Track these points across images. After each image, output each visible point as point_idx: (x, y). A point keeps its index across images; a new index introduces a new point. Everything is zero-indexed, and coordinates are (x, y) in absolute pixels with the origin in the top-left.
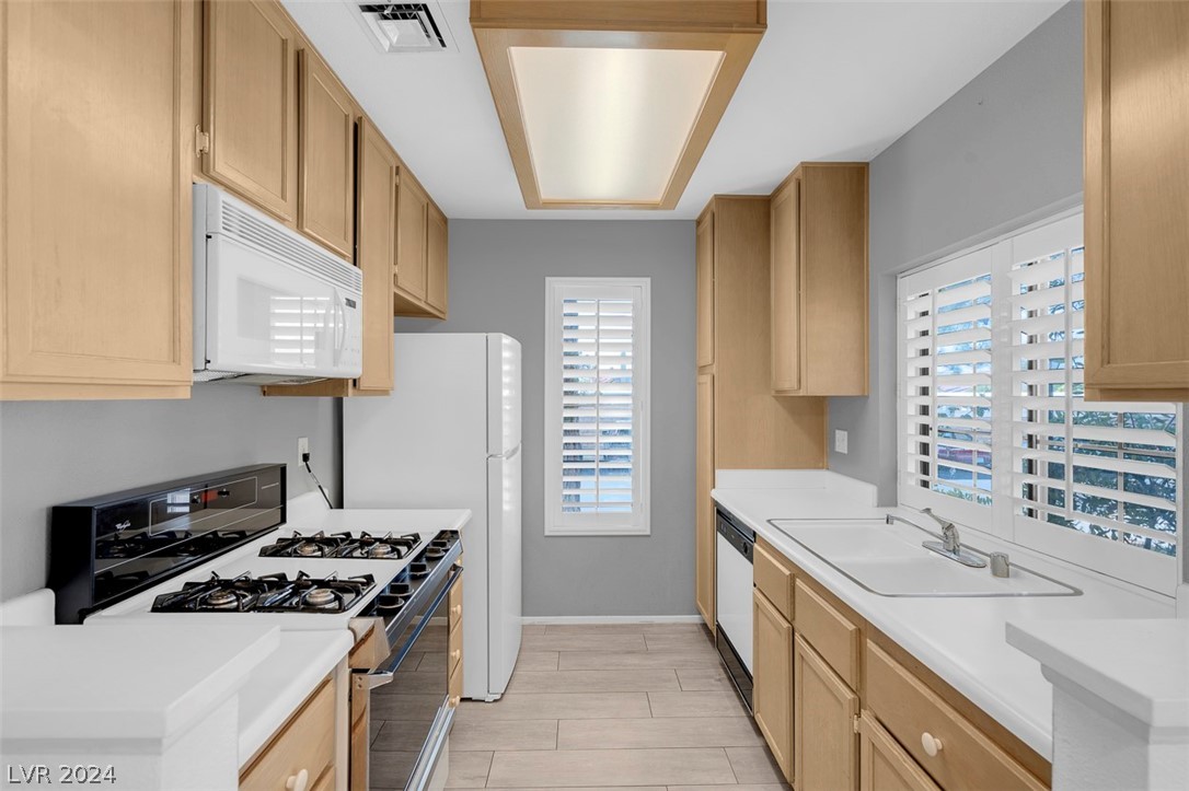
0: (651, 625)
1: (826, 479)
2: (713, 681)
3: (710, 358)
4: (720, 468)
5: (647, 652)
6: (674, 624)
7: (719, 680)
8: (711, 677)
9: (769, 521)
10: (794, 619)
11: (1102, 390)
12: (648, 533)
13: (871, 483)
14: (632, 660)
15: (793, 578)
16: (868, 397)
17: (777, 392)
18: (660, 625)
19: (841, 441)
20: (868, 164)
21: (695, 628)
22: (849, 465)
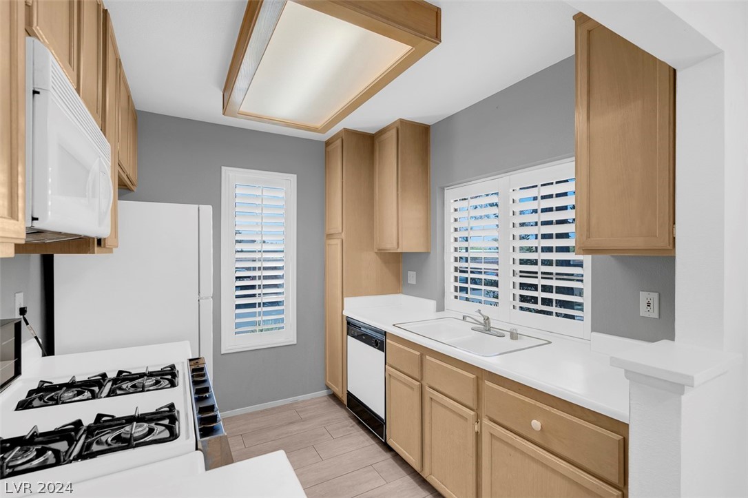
0: (297, 403)
1: (402, 299)
2: (349, 428)
3: (340, 228)
4: (347, 296)
5: (302, 420)
6: (312, 399)
7: (353, 426)
8: (347, 426)
9: (394, 325)
10: (422, 379)
11: (583, 250)
12: (295, 342)
13: (432, 299)
14: (295, 428)
15: (422, 355)
16: (430, 253)
17: (379, 250)
18: (303, 401)
19: (412, 277)
20: (430, 126)
21: (326, 399)
22: (418, 290)
